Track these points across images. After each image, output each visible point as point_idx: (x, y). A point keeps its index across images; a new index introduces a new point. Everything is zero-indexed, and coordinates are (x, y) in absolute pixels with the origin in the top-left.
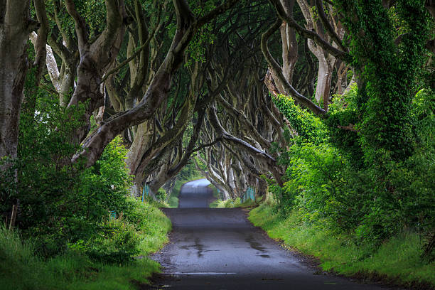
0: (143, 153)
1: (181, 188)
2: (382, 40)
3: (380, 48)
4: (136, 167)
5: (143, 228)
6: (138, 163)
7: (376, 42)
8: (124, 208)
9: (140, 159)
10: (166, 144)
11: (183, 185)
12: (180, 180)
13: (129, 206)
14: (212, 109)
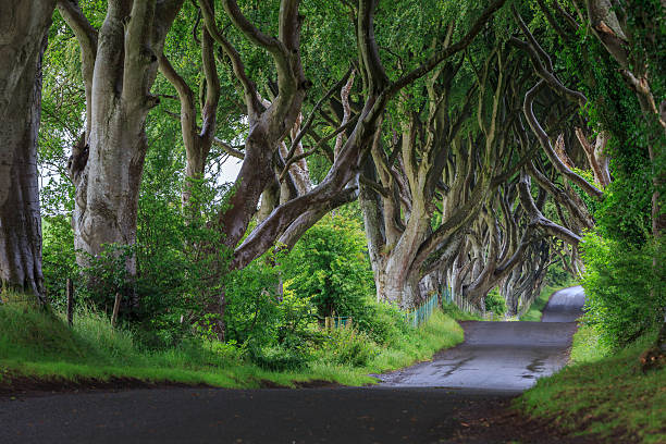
0: (419, 243)
1: (550, 298)
2: (625, 109)
3: (623, 119)
4: (410, 261)
5: (389, 340)
6: (413, 257)
7: (620, 112)
8: (362, 314)
9: (415, 252)
10: (451, 231)
11: (554, 294)
12: (552, 285)
13: (368, 311)
14: (524, 184)
